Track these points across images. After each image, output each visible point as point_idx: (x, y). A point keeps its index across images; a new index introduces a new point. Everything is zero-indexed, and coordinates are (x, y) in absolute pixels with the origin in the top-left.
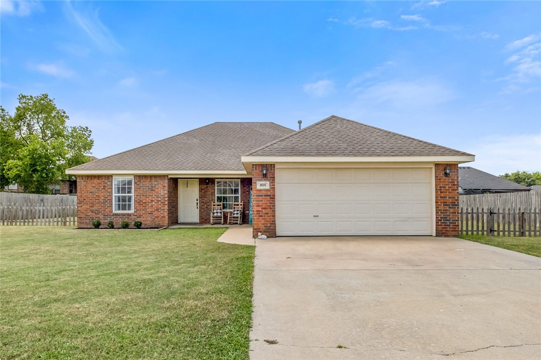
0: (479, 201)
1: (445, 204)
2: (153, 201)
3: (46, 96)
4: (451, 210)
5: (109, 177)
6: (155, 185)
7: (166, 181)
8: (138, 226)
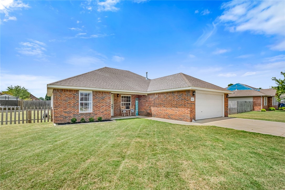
2: (104, 105)
5: (77, 91)
6: (105, 97)
7: (110, 95)
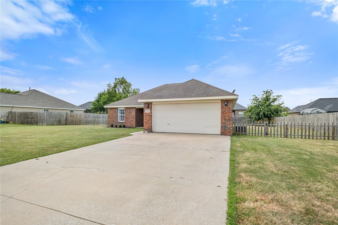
0: (307, 119)
1: (225, 119)
2: (130, 117)
3: (123, 78)
4: (228, 123)
5: (117, 108)
6: (131, 111)
7: (135, 110)
8: (124, 127)
